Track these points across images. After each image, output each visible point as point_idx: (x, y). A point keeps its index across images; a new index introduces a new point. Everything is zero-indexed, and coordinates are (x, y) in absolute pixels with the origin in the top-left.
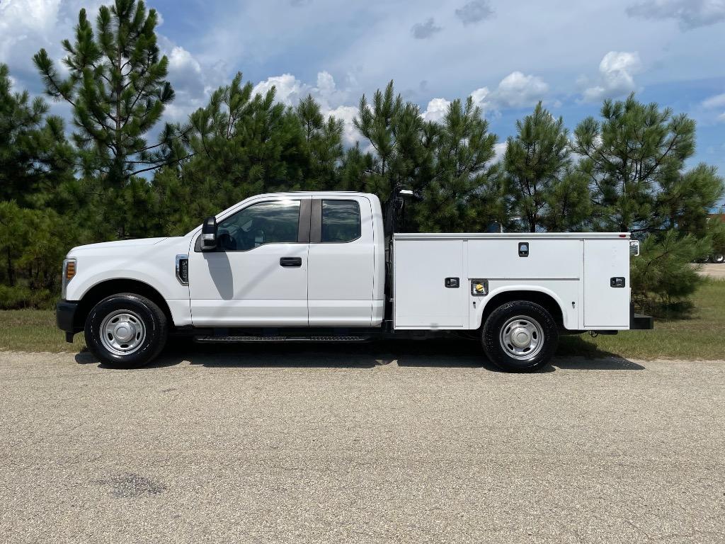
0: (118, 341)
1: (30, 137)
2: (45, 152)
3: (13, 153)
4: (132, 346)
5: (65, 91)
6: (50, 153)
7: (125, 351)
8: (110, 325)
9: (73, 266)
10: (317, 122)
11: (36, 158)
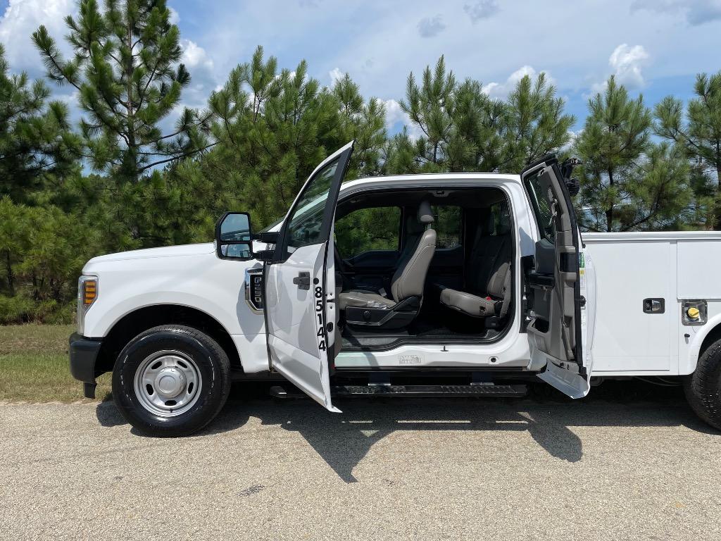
0: (161, 396)
1: (31, 125)
2: (49, 143)
3: (12, 143)
4: (181, 403)
5: (69, 74)
6: (54, 143)
7: (171, 410)
8: (148, 373)
9: (93, 287)
10: (356, 105)
11: (38, 148)
